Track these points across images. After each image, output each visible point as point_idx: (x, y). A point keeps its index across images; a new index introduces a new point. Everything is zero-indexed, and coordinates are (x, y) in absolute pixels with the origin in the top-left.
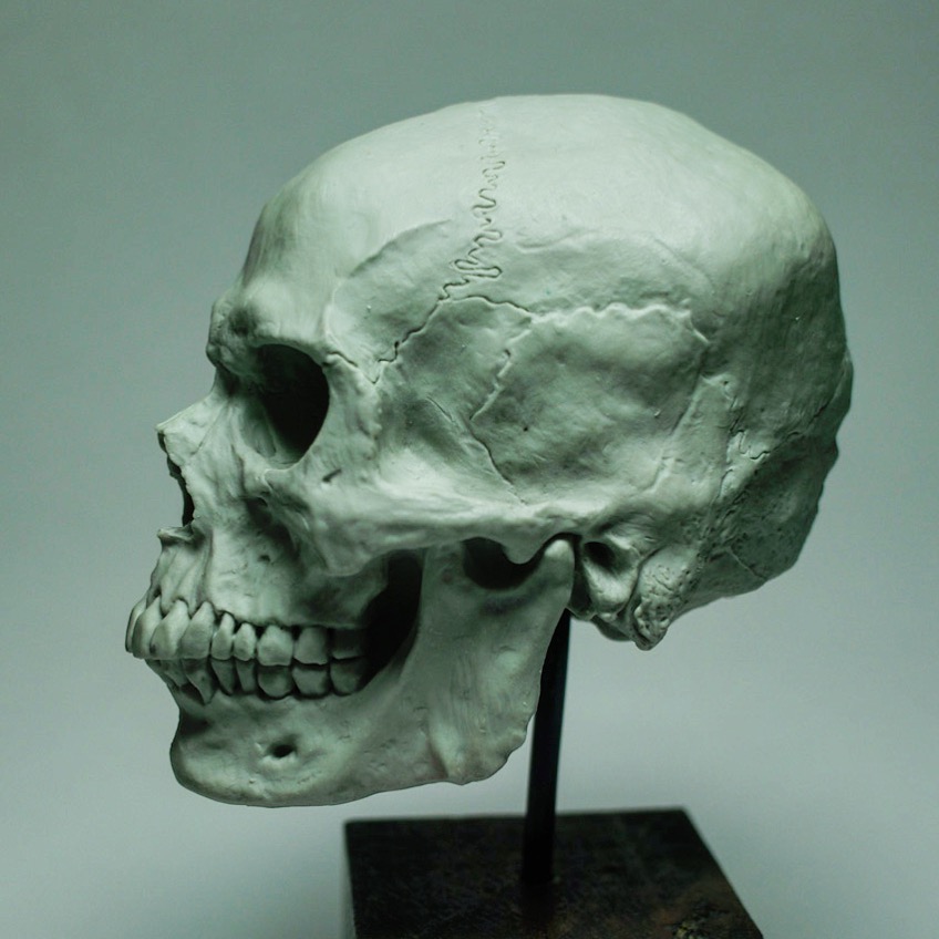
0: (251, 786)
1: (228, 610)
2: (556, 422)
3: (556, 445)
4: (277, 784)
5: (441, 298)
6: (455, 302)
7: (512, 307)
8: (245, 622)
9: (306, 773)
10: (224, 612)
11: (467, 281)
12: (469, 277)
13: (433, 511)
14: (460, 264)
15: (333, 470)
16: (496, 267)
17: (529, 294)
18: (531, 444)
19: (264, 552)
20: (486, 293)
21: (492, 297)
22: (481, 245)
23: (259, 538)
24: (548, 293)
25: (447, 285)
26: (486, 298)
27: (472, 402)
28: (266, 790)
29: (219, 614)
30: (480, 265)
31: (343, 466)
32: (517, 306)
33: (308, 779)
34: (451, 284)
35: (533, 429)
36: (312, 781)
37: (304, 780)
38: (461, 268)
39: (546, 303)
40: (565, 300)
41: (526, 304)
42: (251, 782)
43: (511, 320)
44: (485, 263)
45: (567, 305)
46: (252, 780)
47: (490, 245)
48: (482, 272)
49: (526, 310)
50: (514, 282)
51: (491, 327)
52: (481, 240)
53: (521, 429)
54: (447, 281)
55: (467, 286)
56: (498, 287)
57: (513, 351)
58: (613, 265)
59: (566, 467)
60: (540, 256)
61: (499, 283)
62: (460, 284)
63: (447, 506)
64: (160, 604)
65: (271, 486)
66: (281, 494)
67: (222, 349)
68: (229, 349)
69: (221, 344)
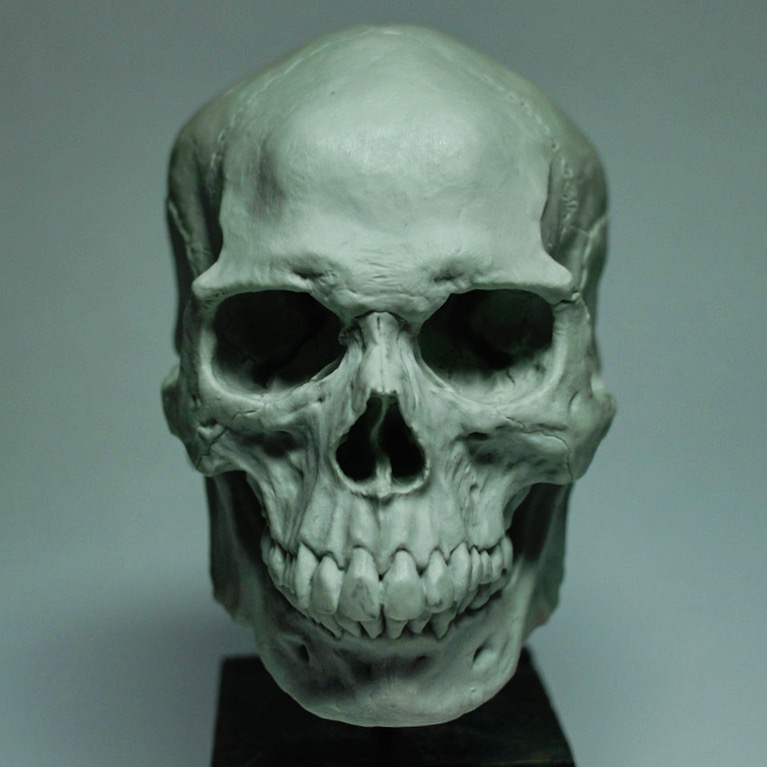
1: (476, 544)
8: (484, 549)
10: (473, 547)
15: (574, 392)
19: (473, 481)
20: (575, 220)
21: (576, 224)
23: (467, 470)
26: (574, 224)
29: (470, 549)
31: (580, 388)
44: (570, 195)
64: (415, 560)
65: (513, 419)
66: (527, 425)
67: (415, 299)
68: (428, 298)
69: (412, 295)
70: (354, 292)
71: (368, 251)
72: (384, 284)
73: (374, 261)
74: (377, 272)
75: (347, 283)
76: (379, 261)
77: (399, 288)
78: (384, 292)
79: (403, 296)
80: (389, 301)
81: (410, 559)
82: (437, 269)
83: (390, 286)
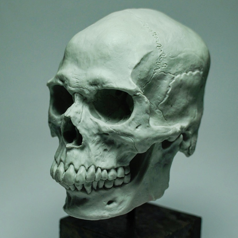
0: (104, 214)
1: (99, 166)
2: (179, 103)
3: (178, 109)
4: (112, 212)
5: (154, 73)
6: (157, 74)
7: (170, 74)
8: (104, 169)
9: (120, 207)
10: (98, 167)
11: (159, 68)
12: (159, 67)
13: (164, 132)
14: (157, 63)
15: (139, 124)
16: (166, 64)
17: (173, 71)
18: (172, 110)
19: (105, 148)
20: (164, 71)
21: (165, 72)
22: (161, 58)
23: (103, 144)
24: (177, 70)
25: (155, 69)
26: (164, 72)
27: (160, 100)
28: (109, 214)
29: (96, 168)
30: (162, 63)
31: (142, 123)
32: (171, 74)
33: (121, 209)
34: (156, 69)
35: (174, 106)
36: (123, 209)
37: (120, 209)
38: (158, 64)
39: (177, 73)
40: (180, 71)
41: (173, 73)
42: (104, 213)
43: (170, 78)
44: (163, 62)
45: (181, 73)
46: (104, 212)
47: (163, 58)
48: (163, 65)
49: (173, 74)
50: (170, 68)
51: (165, 80)
52: (161, 56)
53: (171, 106)
54: (155, 68)
55: (160, 69)
56: (167, 69)
57: (171, 86)
58: (189, 61)
59: (179, 115)
60: (174, 60)
61: (167, 68)
62: (158, 69)
63: (166, 131)
64: (74, 167)
65: (115, 130)
66: (119, 132)
67: (85, 90)
68: (88, 90)
69: (84, 89)
70: (70, 86)
71: (76, 75)
72: (77, 85)
73: (77, 78)
74: (77, 81)
75: (69, 84)
76: (78, 78)
77: (81, 86)
78: (77, 87)
79: (81, 89)
80: (78, 90)
81: (73, 167)
82: (91, 81)
83: (79, 85)
